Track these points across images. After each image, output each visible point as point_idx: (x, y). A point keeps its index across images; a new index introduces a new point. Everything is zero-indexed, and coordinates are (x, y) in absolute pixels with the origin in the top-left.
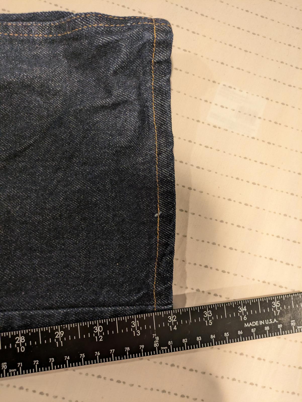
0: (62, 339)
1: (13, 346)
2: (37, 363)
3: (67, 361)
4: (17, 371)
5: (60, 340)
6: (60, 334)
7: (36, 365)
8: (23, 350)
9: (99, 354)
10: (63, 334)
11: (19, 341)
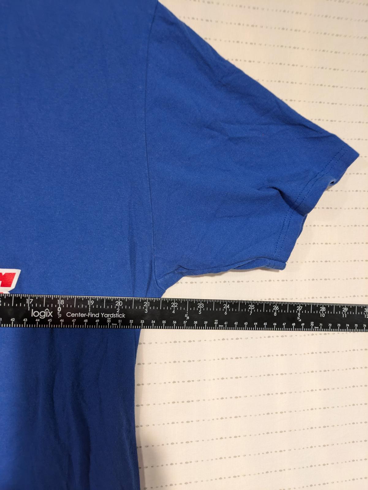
0: (346, 313)
1: (318, 312)
2: (330, 326)
3: (347, 327)
4: (319, 328)
5: (345, 313)
6: (345, 309)
7: (330, 327)
8: (323, 316)
9: (365, 326)
10: (347, 310)
11: (322, 310)
